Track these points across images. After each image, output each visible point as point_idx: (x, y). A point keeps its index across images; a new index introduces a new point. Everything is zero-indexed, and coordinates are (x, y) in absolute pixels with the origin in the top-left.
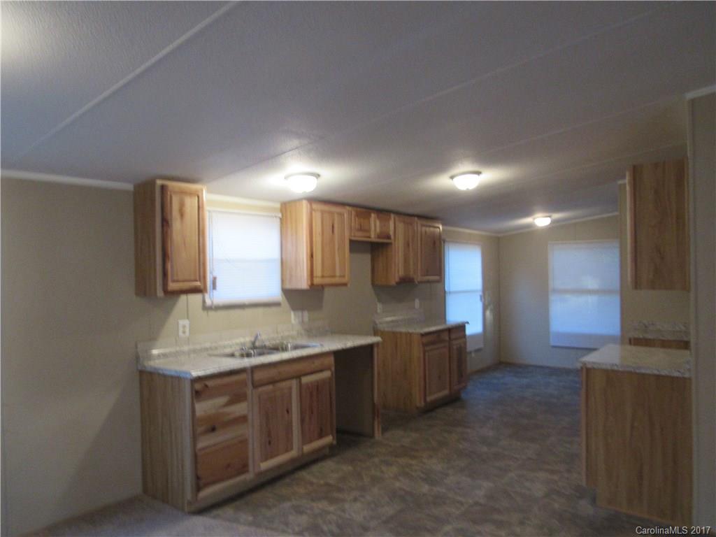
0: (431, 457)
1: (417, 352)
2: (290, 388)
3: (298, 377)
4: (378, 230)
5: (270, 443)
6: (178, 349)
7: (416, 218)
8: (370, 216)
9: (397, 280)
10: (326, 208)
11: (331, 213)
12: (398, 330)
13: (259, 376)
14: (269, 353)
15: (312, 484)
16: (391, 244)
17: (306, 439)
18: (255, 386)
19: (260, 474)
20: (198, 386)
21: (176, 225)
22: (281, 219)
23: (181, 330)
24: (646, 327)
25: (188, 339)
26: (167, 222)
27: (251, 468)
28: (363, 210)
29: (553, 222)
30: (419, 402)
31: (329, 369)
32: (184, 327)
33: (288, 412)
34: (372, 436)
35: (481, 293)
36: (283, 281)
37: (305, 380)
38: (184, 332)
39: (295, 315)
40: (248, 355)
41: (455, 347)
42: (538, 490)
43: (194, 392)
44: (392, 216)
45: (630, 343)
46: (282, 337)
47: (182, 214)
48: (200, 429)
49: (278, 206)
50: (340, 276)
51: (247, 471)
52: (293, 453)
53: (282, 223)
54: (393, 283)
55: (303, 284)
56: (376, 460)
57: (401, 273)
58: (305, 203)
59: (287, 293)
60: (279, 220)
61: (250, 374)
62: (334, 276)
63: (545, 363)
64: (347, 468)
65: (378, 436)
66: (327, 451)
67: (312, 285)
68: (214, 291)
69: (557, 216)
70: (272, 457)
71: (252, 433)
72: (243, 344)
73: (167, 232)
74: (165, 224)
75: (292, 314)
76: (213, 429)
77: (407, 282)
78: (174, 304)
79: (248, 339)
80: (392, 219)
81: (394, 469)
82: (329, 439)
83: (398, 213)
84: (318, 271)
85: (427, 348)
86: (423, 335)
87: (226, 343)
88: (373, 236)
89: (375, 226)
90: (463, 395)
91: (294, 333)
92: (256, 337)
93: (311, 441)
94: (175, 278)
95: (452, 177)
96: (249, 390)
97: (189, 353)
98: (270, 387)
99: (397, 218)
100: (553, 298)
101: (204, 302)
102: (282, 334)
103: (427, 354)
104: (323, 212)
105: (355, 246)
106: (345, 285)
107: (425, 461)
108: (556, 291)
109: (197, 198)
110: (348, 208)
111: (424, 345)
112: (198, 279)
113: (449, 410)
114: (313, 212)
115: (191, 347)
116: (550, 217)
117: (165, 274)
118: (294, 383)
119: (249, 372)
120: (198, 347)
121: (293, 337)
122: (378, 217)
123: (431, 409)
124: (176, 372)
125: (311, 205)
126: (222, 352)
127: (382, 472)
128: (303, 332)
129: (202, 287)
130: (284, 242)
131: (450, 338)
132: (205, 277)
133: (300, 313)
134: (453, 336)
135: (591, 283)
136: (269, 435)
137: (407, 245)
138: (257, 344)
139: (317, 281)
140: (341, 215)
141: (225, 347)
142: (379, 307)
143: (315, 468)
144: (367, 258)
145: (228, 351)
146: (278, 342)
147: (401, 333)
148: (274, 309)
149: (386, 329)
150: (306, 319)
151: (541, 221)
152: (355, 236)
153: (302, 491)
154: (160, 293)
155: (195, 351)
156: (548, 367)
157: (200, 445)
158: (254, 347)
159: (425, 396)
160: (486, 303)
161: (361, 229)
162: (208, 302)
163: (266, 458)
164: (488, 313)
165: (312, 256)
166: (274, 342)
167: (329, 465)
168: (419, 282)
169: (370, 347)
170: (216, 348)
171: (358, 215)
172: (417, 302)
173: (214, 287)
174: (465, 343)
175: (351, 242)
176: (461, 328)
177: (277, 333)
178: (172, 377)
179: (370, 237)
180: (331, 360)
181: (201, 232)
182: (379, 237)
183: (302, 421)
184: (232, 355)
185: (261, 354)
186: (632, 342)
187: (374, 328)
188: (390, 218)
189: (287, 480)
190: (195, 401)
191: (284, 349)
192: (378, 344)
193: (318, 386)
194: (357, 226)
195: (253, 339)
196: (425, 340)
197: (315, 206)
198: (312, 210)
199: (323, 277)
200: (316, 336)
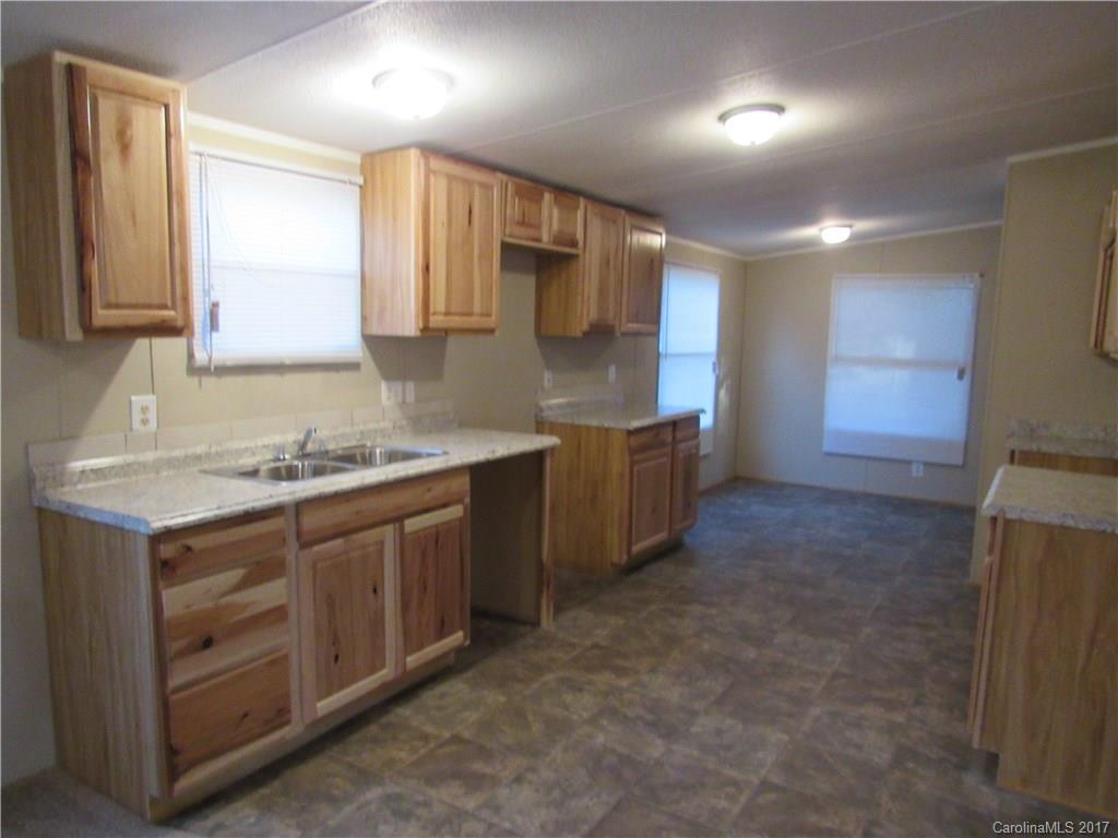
0: (653, 670)
1: (618, 463)
2: (382, 543)
3: (399, 520)
4: (555, 226)
5: (337, 658)
6: (131, 458)
7: (623, 212)
8: (542, 196)
9: (585, 327)
10: (458, 170)
11: (468, 183)
12: (583, 421)
13: (311, 521)
14: (336, 470)
15: (425, 738)
16: (577, 256)
17: (411, 642)
18: (305, 545)
19: (317, 722)
20: (167, 550)
21: (110, 168)
22: (361, 187)
23: (137, 416)
24: (1032, 430)
25: (156, 434)
26: (87, 161)
27: (295, 713)
28: (530, 184)
29: (853, 238)
30: (618, 556)
31: (460, 501)
32: (144, 410)
33: (375, 591)
34: (536, 623)
35: (713, 359)
36: (364, 319)
37: (412, 525)
38: (145, 422)
39: (389, 390)
40: (291, 474)
41: (681, 455)
42: (878, 750)
43: (159, 565)
44: (582, 200)
45: (1012, 460)
46: (362, 433)
47: (125, 148)
48: (175, 646)
49: (357, 160)
50: (482, 315)
51: (288, 722)
52: (385, 674)
53: (363, 198)
54: (578, 333)
55: (409, 327)
56: (549, 677)
57: (593, 315)
58: (414, 154)
59: (372, 342)
60: (358, 189)
61: (293, 520)
62: (470, 314)
63: (814, 482)
64: (494, 698)
65: (547, 622)
66: (452, 659)
67: (425, 329)
68: (214, 335)
69: (863, 225)
70: (342, 687)
71: (298, 642)
72: (281, 448)
73: (85, 185)
74: (80, 164)
75: (383, 386)
76: (208, 643)
77: (601, 333)
78: (120, 360)
79: (292, 437)
80: (582, 205)
81: (587, 699)
82: (457, 638)
83: (593, 198)
84: (439, 302)
85: (636, 457)
86: (630, 433)
87: (243, 445)
88: (545, 237)
89: (550, 221)
90: (687, 539)
91: (387, 424)
92: (308, 434)
93: (421, 646)
94: (113, 299)
95: (723, 118)
96: (291, 552)
97: (157, 467)
98: (339, 541)
99: (589, 207)
100: (833, 371)
101: (191, 356)
102: (361, 427)
103: (636, 468)
104: (451, 178)
105: (513, 256)
106: (491, 331)
107: (645, 678)
108: (838, 359)
109: (163, 109)
110: (499, 175)
111: (632, 451)
112: (169, 304)
113: (667, 568)
114: (432, 179)
115: (162, 453)
116: (850, 226)
117: (84, 287)
118: (389, 531)
119: (291, 513)
120: (177, 453)
121: (383, 432)
122: (556, 201)
123: (637, 565)
124: (116, 515)
125: (426, 158)
126: (233, 463)
127: (566, 707)
128: (404, 422)
129: (180, 323)
130: (367, 237)
131: (674, 438)
132: (186, 299)
133: (398, 386)
134: (679, 435)
135: (903, 349)
136: (335, 641)
137: (606, 262)
138: (310, 447)
139: (437, 321)
140: (487, 187)
141: (240, 453)
142: (547, 375)
143: (430, 697)
144: (528, 282)
145: (248, 462)
146: (354, 443)
147: (588, 428)
148: (345, 376)
149: (561, 420)
150: (411, 398)
151: (833, 232)
152: (511, 236)
153: (403, 755)
154: (74, 333)
155: (171, 463)
156: (817, 488)
157: (175, 681)
158: (303, 454)
159: (630, 544)
160: (721, 376)
161: (522, 223)
162: (201, 357)
163: (328, 686)
164: (723, 393)
165: (427, 268)
166: (346, 445)
167: (456, 689)
168: (623, 334)
169: (538, 457)
170: (219, 455)
171: (519, 192)
172: (612, 369)
173: (214, 324)
174: (697, 447)
175: (505, 247)
176: (692, 419)
177: (352, 425)
178: (107, 527)
179: (538, 240)
180: (463, 483)
181: (174, 195)
182: (557, 240)
183: (405, 606)
184: (253, 473)
185: (318, 472)
186: (1017, 456)
187: (536, 416)
188: (577, 208)
189: (373, 729)
190: (161, 584)
191: (367, 460)
192: (553, 449)
193: (438, 533)
194: (517, 217)
195: (301, 437)
196: (634, 441)
197: (436, 164)
198: (429, 172)
199: (447, 314)
200: (430, 432)
